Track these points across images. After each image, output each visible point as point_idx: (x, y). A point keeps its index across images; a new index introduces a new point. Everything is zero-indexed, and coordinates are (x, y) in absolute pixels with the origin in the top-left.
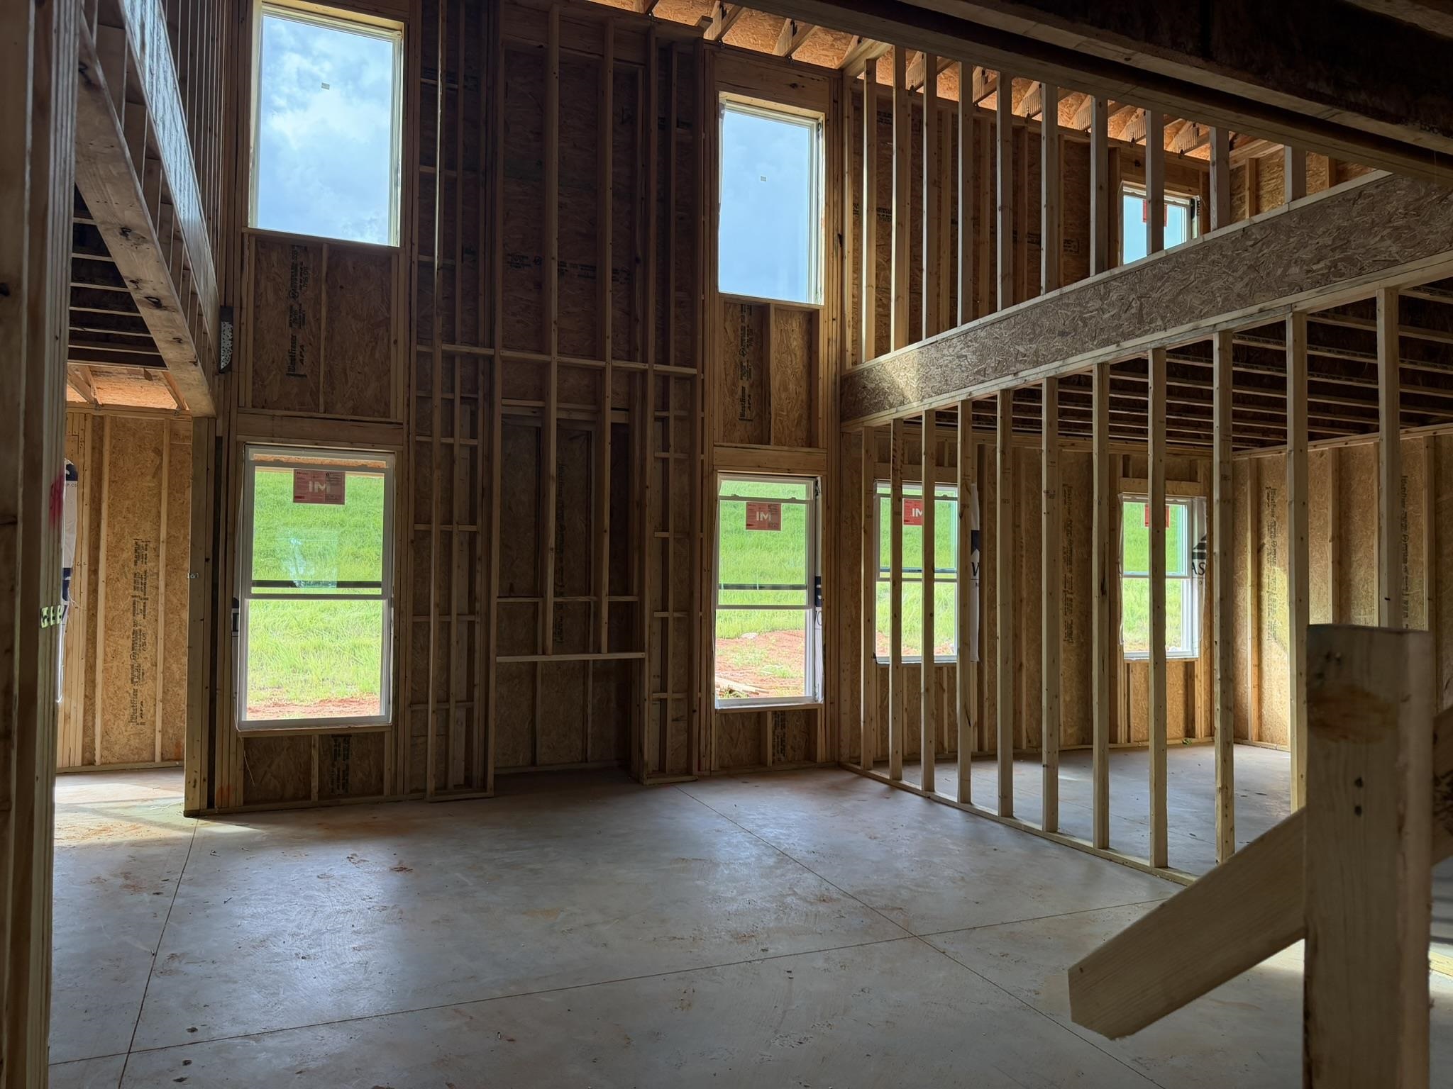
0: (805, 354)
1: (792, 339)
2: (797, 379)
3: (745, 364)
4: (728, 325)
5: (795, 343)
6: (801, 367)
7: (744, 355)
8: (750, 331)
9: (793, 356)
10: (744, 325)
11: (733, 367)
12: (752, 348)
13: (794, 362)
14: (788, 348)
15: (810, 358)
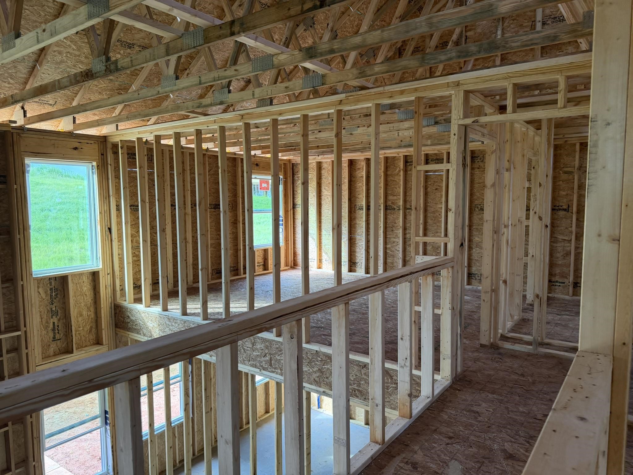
0: (92, 293)
1: (83, 287)
2: (88, 308)
3: (54, 309)
4: (41, 290)
5: (85, 288)
6: (90, 300)
7: (52, 304)
8: (56, 290)
9: (85, 296)
10: (51, 287)
11: (46, 312)
12: (58, 299)
13: (85, 299)
14: (81, 292)
15: (95, 294)
